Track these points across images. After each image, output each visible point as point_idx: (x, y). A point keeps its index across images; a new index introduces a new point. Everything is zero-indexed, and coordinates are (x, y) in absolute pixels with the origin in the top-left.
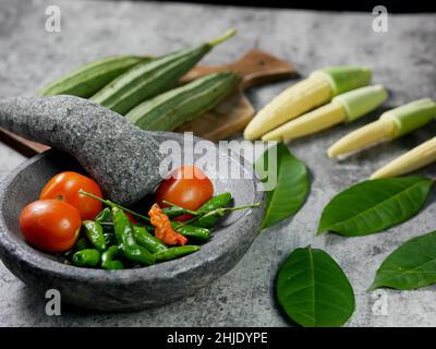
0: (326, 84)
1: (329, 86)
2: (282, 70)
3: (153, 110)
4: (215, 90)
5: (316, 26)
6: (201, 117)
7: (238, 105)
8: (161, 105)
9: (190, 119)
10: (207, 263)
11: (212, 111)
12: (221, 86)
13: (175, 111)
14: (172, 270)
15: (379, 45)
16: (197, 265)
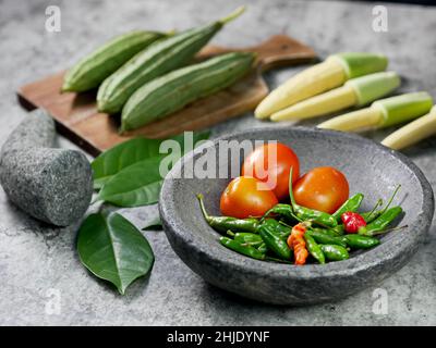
0: (340, 69)
1: (343, 71)
2: (303, 54)
3: (165, 85)
4: (231, 70)
5: (346, 15)
6: (215, 94)
7: (253, 85)
8: (174, 81)
9: (203, 95)
10: (385, 262)
11: (227, 90)
12: (237, 66)
13: (187, 88)
14: (352, 267)
15: (404, 35)
16: (375, 264)
